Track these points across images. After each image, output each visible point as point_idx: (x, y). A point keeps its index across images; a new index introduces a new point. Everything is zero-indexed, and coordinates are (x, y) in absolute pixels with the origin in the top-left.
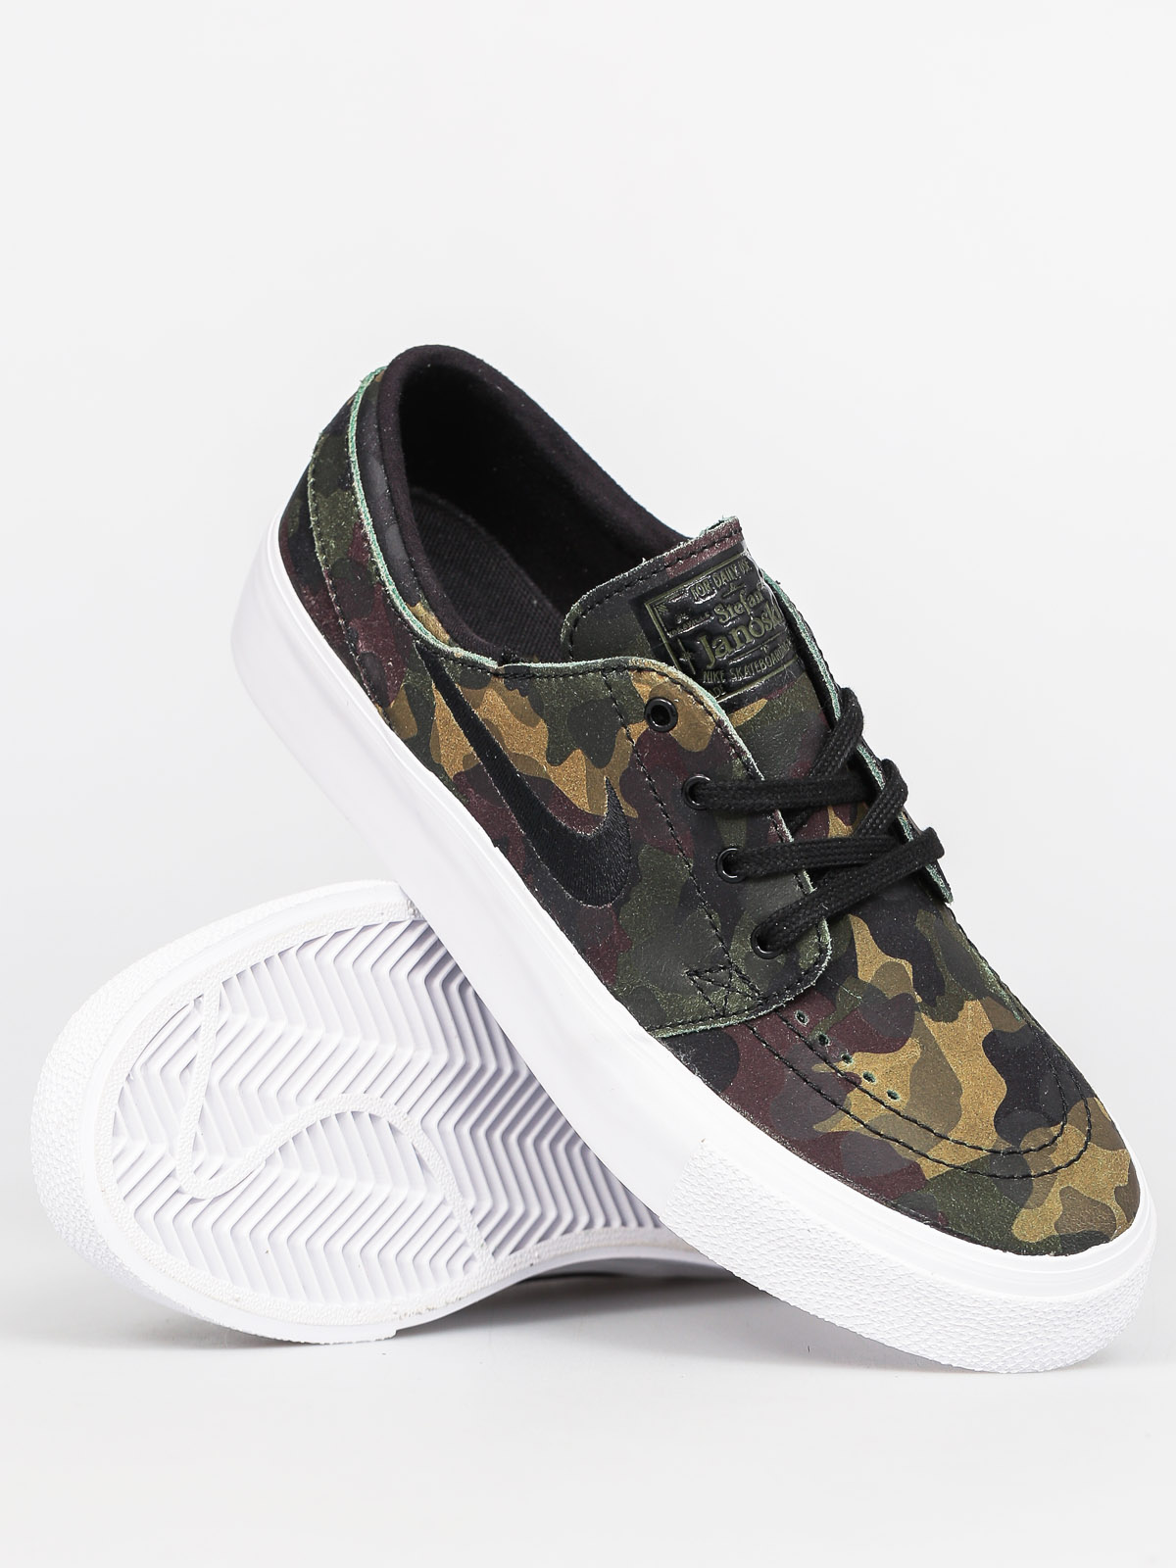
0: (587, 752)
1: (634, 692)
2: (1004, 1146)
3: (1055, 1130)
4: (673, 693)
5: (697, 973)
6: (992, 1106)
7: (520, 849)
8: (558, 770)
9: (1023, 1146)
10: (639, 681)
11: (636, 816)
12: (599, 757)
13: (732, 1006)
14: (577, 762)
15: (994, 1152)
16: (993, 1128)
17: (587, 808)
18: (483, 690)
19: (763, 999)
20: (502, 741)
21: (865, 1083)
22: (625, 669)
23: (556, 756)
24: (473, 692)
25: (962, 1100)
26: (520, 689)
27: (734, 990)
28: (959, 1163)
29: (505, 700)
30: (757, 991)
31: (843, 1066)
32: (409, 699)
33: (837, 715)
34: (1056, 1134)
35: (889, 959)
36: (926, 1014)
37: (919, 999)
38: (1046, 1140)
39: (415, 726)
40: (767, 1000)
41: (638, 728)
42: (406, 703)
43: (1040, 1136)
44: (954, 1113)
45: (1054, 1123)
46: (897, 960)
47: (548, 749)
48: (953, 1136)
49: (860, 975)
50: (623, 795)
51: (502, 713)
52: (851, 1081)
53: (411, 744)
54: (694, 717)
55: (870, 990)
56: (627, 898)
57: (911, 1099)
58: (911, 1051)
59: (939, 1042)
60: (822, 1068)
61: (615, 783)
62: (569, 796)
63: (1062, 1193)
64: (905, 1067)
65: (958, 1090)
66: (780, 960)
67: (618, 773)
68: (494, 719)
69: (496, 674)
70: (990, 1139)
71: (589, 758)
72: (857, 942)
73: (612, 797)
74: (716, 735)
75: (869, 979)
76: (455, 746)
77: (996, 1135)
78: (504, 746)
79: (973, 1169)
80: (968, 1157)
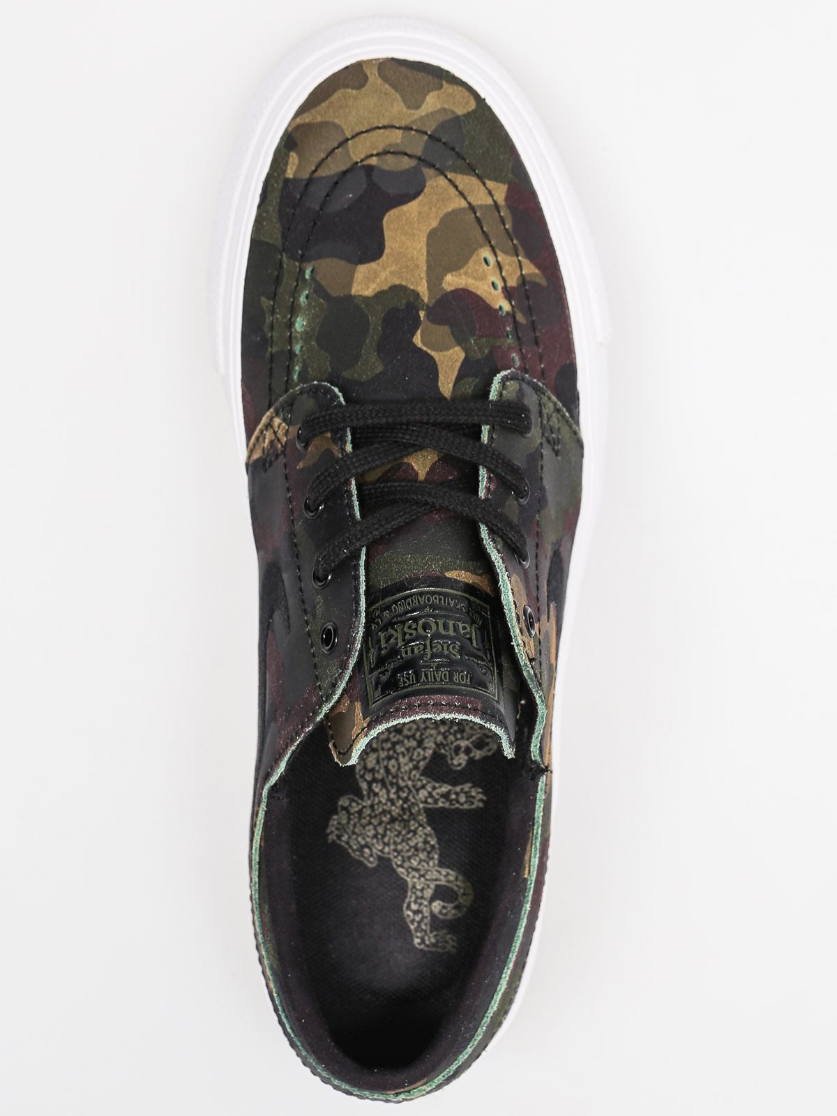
2: (428, 172)
3: (374, 161)
6: (412, 207)
9: (413, 163)
15: (442, 172)
16: (426, 190)
21: (500, 285)
25: (434, 224)
28: (474, 180)
31: (506, 307)
33: (364, 550)
34: (374, 158)
35: (432, 353)
36: (423, 301)
37: (422, 314)
38: (389, 158)
43: (391, 163)
44: (450, 219)
45: (370, 168)
46: (425, 349)
48: (464, 204)
49: (463, 355)
52: (508, 293)
55: (461, 341)
57: (476, 249)
58: (452, 281)
59: (423, 275)
60: (520, 318)
63: (418, 107)
64: (466, 274)
65: (432, 235)
70: (436, 184)
72: (454, 378)
75: (458, 349)
77: (427, 184)
79: (471, 169)
80: (464, 181)
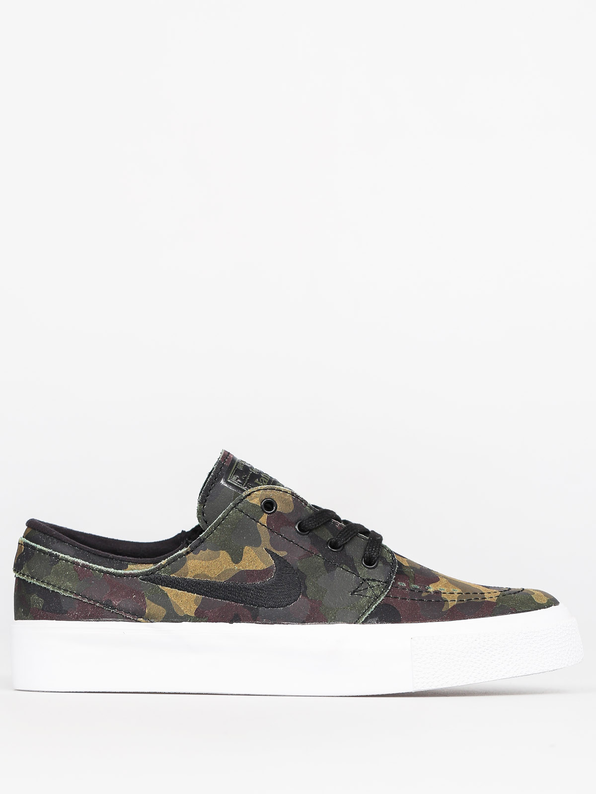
0: (250, 545)
1: (253, 505)
4: (268, 493)
5: (354, 592)
7: (246, 612)
8: (242, 563)
10: (252, 499)
11: (286, 553)
12: (255, 542)
13: (378, 592)
14: (249, 552)
17: (265, 567)
18: (186, 564)
19: (386, 582)
20: (208, 577)
21: (443, 591)
22: (243, 500)
23: (237, 557)
24: (182, 570)
26: (202, 550)
27: (373, 587)
29: (199, 559)
30: (382, 581)
31: (431, 590)
32: (153, 601)
39: (163, 609)
40: (387, 582)
41: (264, 519)
42: (153, 604)
47: (232, 559)
48: (484, 592)
49: (404, 565)
50: (276, 550)
51: (201, 565)
52: (438, 592)
53: (166, 619)
54: (282, 498)
55: (412, 568)
56: (306, 588)
57: (460, 589)
58: (443, 579)
60: (424, 595)
61: (270, 547)
62: (254, 569)
66: (380, 565)
67: (268, 543)
68: (199, 572)
69: (188, 553)
71: (252, 546)
73: (272, 554)
74: (294, 500)
75: (407, 565)
76: (186, 601)
78: (210, 578)
79: (503, 595)
80: (497, 594)
